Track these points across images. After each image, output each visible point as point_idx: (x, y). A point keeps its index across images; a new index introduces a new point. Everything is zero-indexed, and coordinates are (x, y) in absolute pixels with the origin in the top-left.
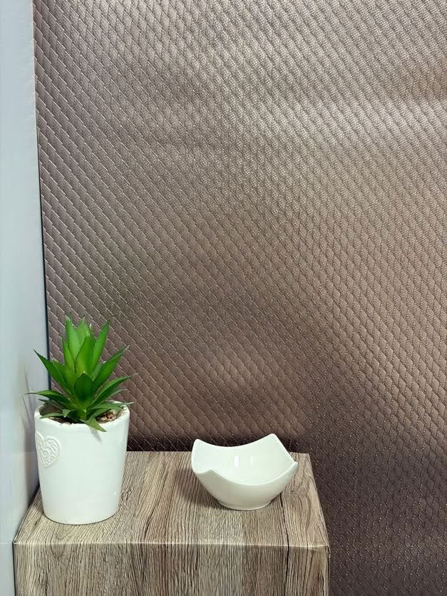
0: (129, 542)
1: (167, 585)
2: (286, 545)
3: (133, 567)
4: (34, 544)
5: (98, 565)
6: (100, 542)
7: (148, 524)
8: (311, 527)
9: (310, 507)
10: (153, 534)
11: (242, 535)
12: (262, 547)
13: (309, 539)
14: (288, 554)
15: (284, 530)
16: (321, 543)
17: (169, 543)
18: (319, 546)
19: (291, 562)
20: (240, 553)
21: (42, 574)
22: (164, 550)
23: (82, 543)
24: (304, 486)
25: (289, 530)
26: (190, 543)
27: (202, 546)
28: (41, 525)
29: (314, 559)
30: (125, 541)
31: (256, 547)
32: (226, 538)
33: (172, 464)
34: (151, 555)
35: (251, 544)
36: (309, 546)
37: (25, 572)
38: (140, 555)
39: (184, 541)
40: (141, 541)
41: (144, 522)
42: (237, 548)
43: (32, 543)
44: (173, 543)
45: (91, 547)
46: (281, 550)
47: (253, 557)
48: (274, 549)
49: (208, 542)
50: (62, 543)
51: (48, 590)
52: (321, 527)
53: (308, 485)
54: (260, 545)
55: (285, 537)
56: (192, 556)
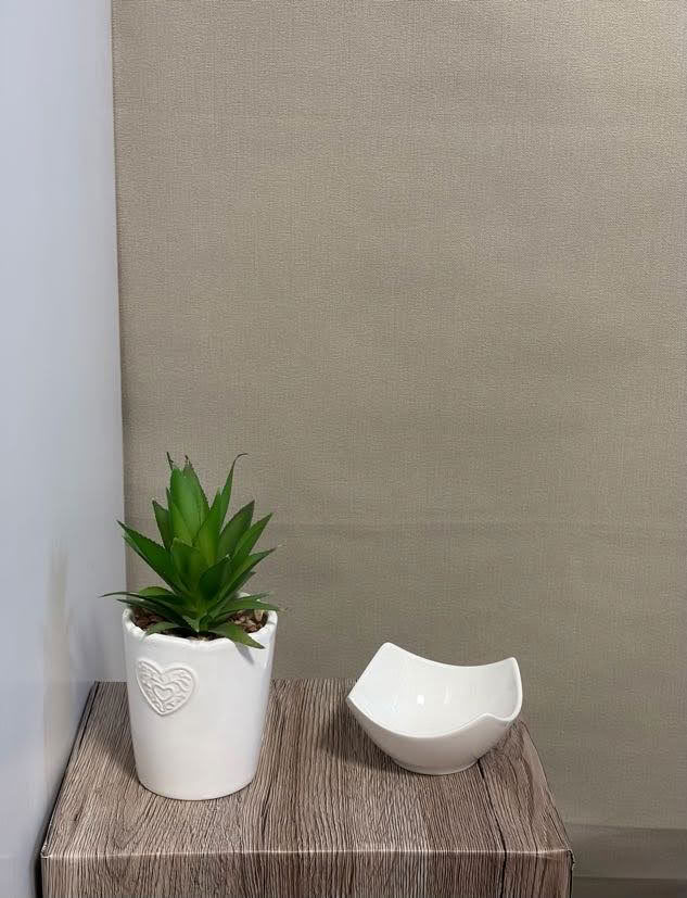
0: (237, 851)
2: (501, 851)
3: (244, 890)
5: (185, 890)
8: (539, 814)
9: (530, 778)
10: (275, 835)
11: (425, 833)
12: (461, 855)
13: (538, 840)
14: (504, 866)
15: (493, 824)
16: (559, 846)
17: (305, 851)
18: (555, 851)
19: (508, 880)
22: (296, 863)
23: (158, 854)
24: (515, 739)
25: (502, 823)
26: (340, 851)
27: (361, 855)
28: (85, 821)
29: (547, 873)
30: (230, 850)
31: (452, 856)
32: (399, 842)
33: (289, 703)
34: (275, 870)
35: (443, 851)
36: (540, 852)
38: (254, 872)
39: (329, 847)
40: (257, 847)
41: (257, 812)
42: (419, 858)
43: (74, 856)
44: (311, 851)
45: (173, 860)
46: (492, 859)
47: (445, 871)
48: (481, 856)
49: (369, 848)
50: (124, 854)
52: (554, 816)
53: (521, 737)
54: (457, 851)
55: (497, 837)
56: (344, 870)
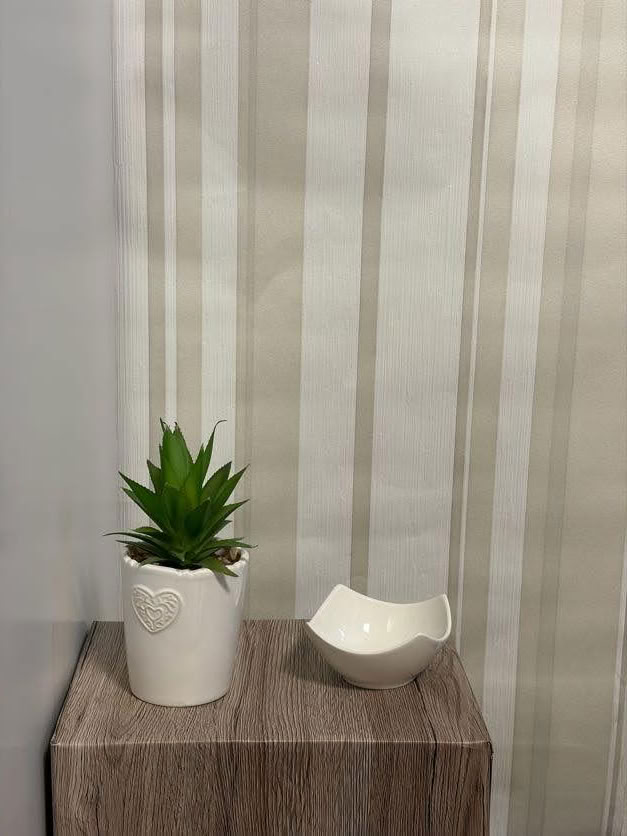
0: (214, 741)
1: (266, 799)
2: (432, 742)
3: (219, 774)
4: (79, 744)
5: (170, 773)
6: (173, 741)
8: (464, 714)
9: (458, 691)
10: (245, 730)
11: (370, 729)
12: (399, 745)
13: (463, 733)
14: (435, 755)
15: (426, 722)
16: (481, 738)
17: (270, 741)
18: (477, 742)
19: (438, 767)
20: (369, 755)
21: (91, 788)
22: (262, 750)
23: (148, 743)
24: (446, 662)
25: (433, 722)
26: (299, 741)
27: (317, 744)
28: (87, 720)
29: (471, 760)
30: (209, 738)
31: (392, 744)
32: (348, 734)
33: (258, 637)
34: (245, 757)
35: (385, 741)
36: (464, 743)
37: (68, 785)
38: (228, 758)
39: (290, 736)
40: (230, 738)
41: (230, 715)
42: (364, 747)
44: (275, 741)
45: (160, 747)
46: (425, 747)
47: (386, 758)
48: (416, 746)
49: (324, 739)
50: (119, 743)
51: (100, 809)
52: (477, 717)
54: (396, 741)
55: (430, 731)
56: (302, 757)
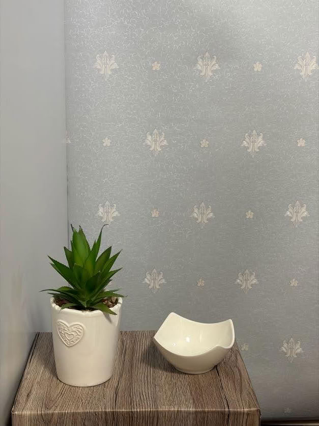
0: (103, 410)
2: (227, 409)
4: (28, 413)
6: (81, 410)
7: (116, 394)
8: (245, 392)
9: (241, 376)
10: (122, 403)
11: (191, 401)
13: (244, 404)
14: (229, 416)
15: (224, 397)
16: (254, 407)
17: (135, 410)
18: (253, 409)
19: (230, 422)
20: (191, 417)
22: (131, 416)
23: (66, 412)
24: (233, 358)
25: (227, 396)
26: (151, 410)
27: (162, 412)
28: (32, 396)
30: (100, 410)
33: (128, 342)
34: (121, 419)
35: (200, 410)
36: (245, 410)
38: (112, 420)
40: (113, 408)
41: (113, 392)
43: (27, 412)
44: (138, 410)
46: (223, 413)
47: (201, 419)
48: (218, 412)
50: (51, 412)
52: (252, 393)
53: (236, 357)
54: (206, 410)
55: (225, 403)
